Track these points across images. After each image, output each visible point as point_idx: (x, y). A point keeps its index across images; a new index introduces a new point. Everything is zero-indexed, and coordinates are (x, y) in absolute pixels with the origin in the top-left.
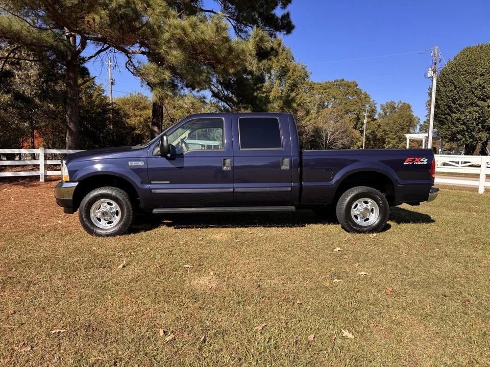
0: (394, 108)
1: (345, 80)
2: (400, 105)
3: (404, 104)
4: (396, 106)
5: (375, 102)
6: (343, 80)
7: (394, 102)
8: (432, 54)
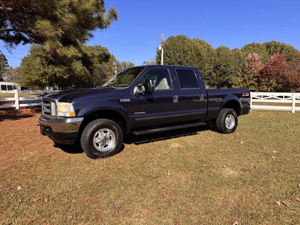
0: (126, 65)
1: (101, 46)
2: (129, 64)
3: (130, 63)
4: (126, 64)
5: (118, 61)
6: (100, 46)
7: (125, 62)
8: (161, 37)
